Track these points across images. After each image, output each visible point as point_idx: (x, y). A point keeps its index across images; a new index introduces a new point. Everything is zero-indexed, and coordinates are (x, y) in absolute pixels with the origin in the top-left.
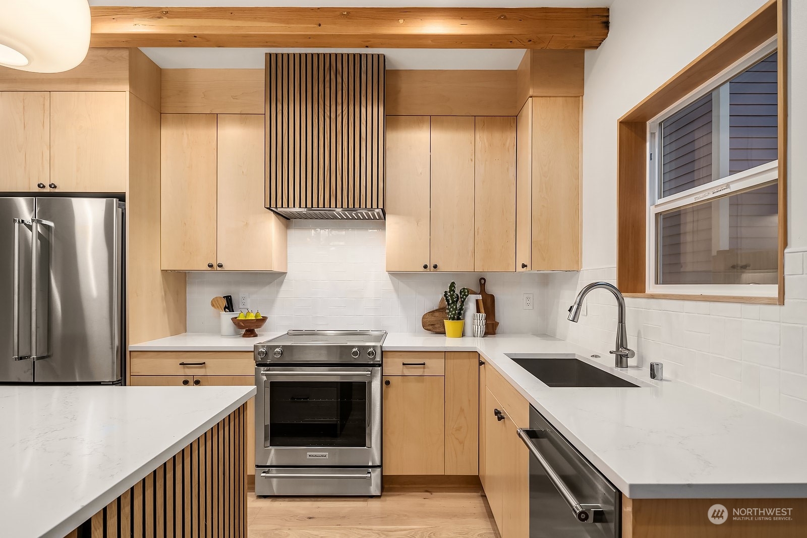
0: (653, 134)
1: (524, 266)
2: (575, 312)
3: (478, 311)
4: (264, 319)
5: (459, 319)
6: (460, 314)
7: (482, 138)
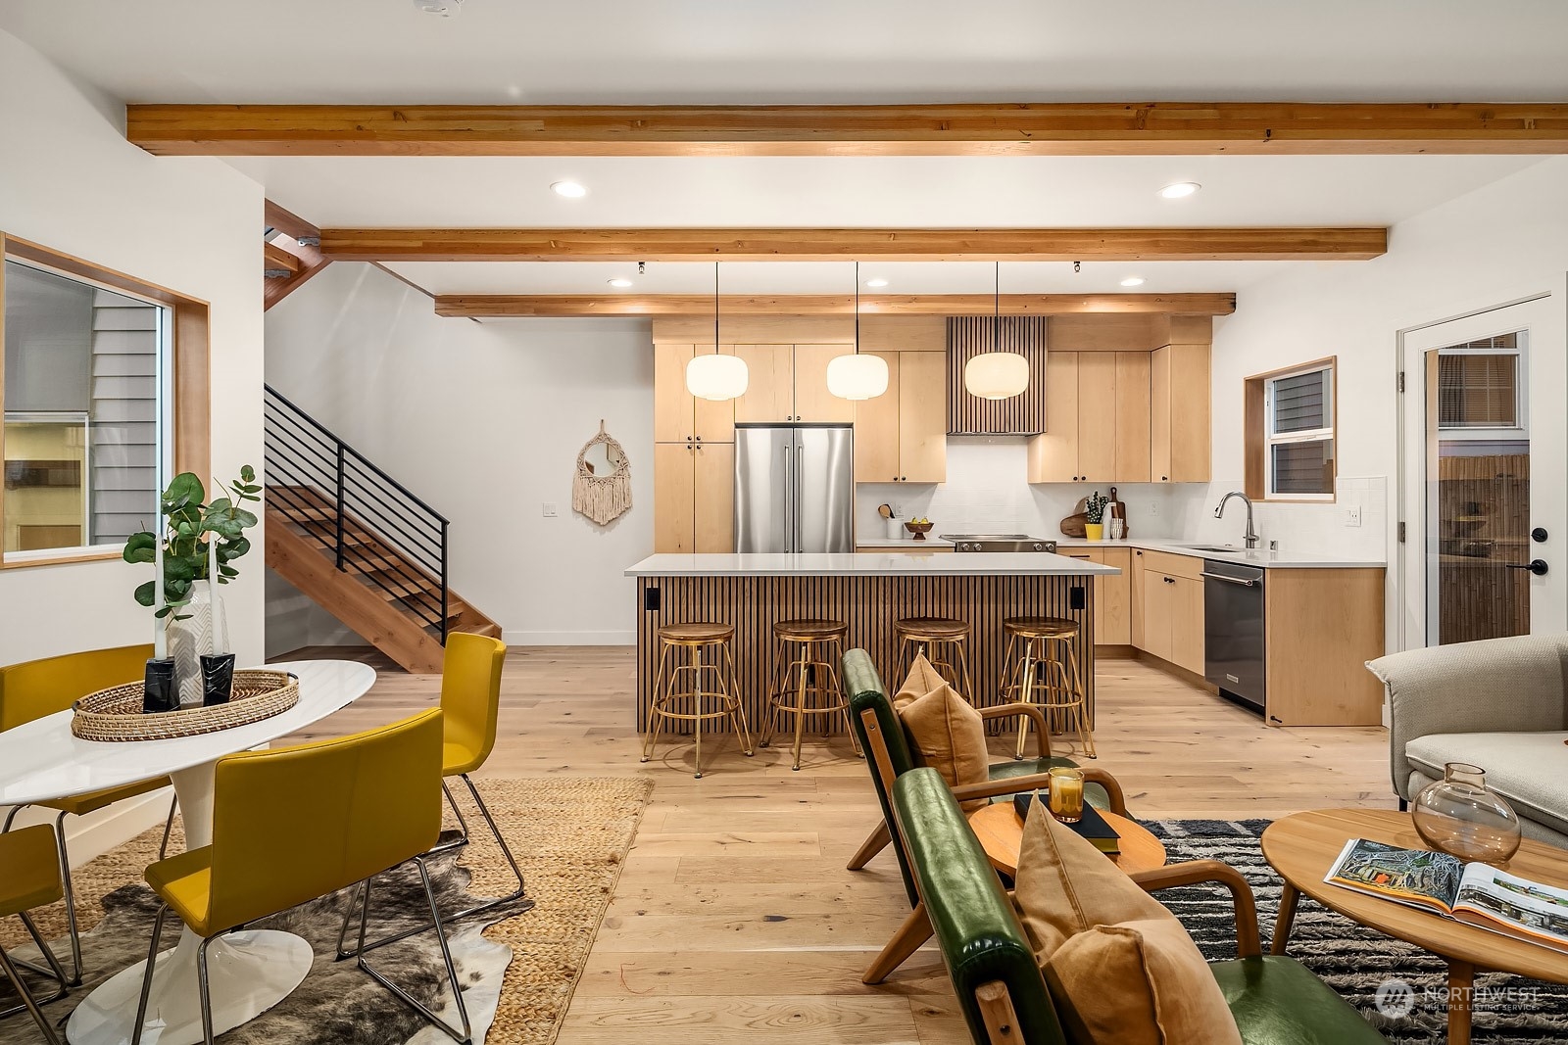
0: (1269, 389)
1: (1164, 478)
2: (1219, 513)
3: (1113, 517)
4: (932, 524)
5: (1099, 523)
6: (1100, 519)
7: (1121, 370)
